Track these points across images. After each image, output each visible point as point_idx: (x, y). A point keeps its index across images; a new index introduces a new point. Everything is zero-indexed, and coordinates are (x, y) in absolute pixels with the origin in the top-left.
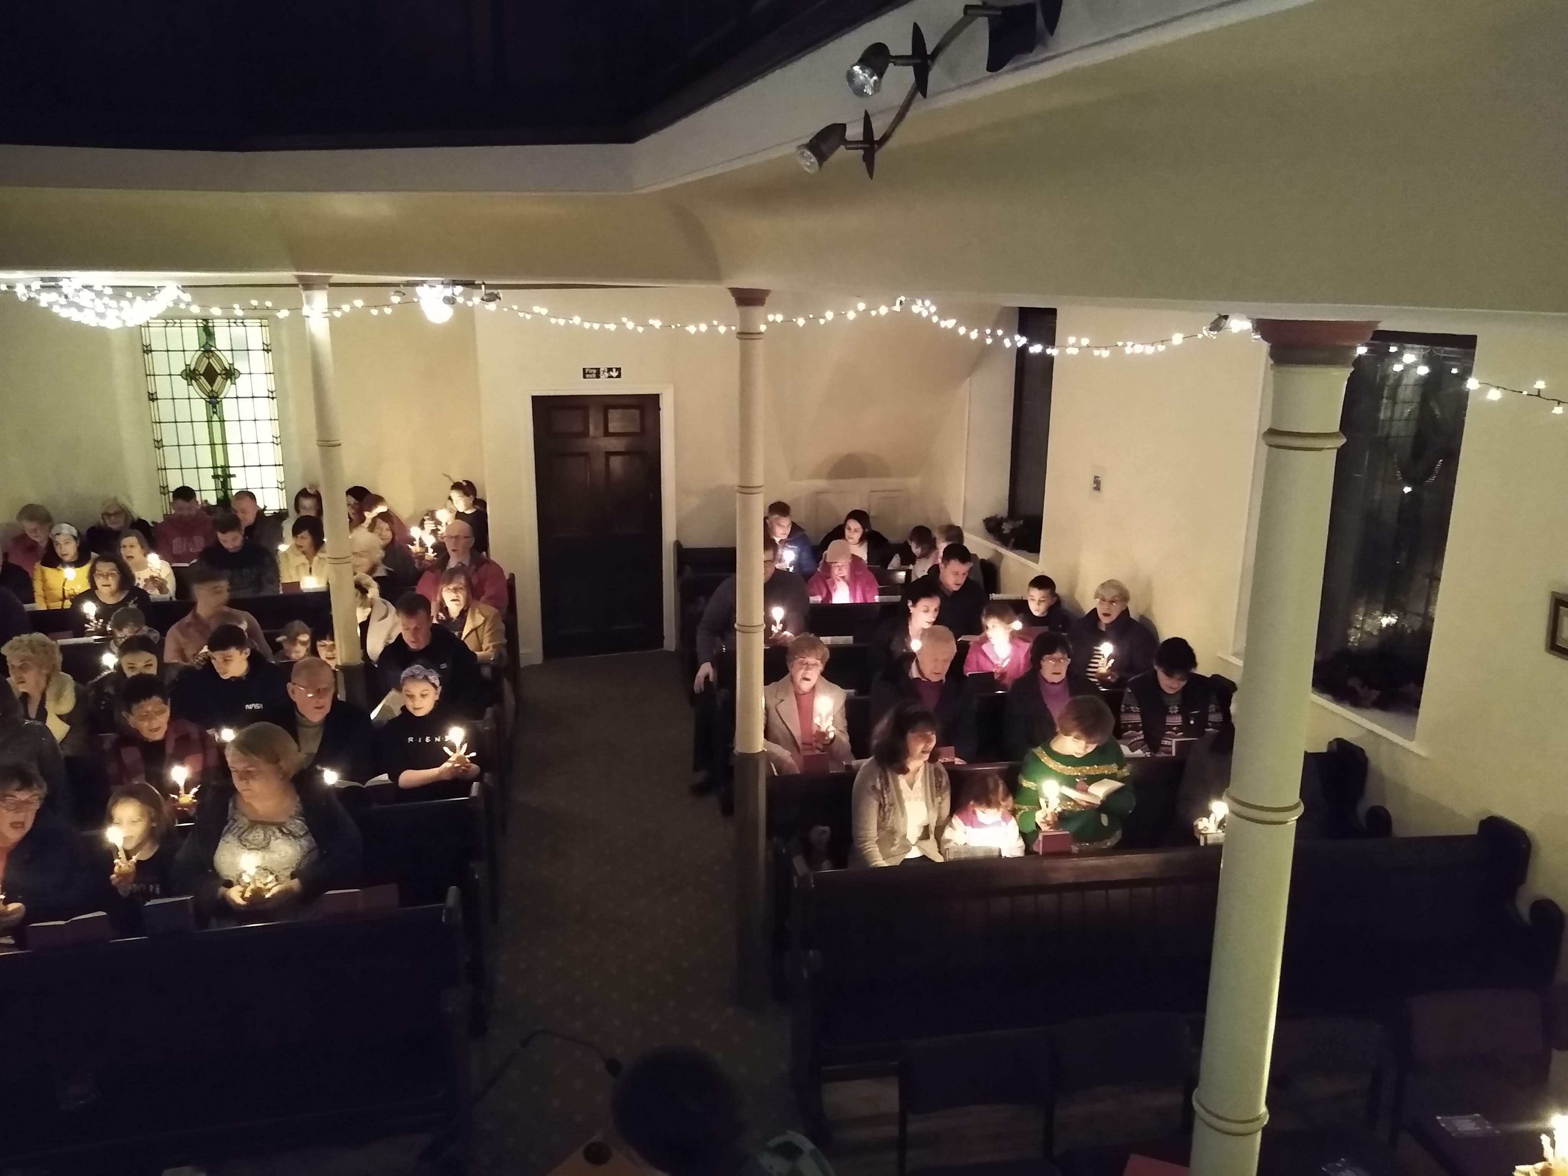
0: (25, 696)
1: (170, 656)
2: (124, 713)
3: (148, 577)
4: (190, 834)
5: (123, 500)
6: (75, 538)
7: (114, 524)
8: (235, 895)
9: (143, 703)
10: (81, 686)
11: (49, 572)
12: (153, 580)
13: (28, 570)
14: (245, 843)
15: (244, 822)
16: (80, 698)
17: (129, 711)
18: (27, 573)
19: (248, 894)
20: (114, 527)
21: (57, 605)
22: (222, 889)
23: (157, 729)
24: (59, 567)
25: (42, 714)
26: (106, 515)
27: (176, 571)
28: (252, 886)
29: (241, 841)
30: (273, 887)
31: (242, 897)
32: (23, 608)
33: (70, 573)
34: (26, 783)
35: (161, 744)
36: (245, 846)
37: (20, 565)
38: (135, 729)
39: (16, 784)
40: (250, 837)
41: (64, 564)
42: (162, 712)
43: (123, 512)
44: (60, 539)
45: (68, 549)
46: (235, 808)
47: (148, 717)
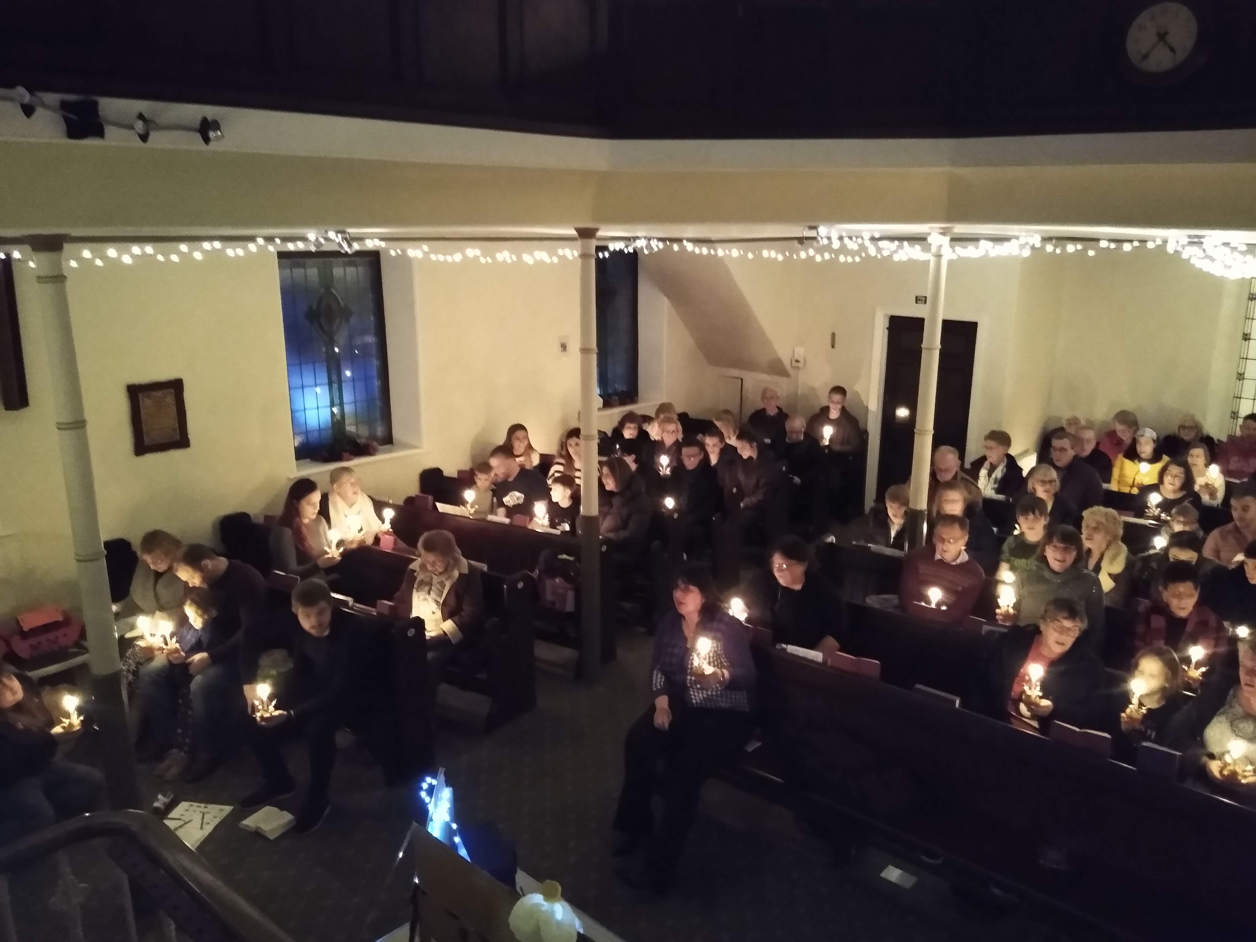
0: (1089, 551)
1: (1208, 551)
2: (1160, 588)
3: (1203, 484)
4: (1191, 703)
5: (1199, 417)
6: (1154, 441)
7: (1187, 436)
8: (1214, 767)
9: (1177, 584)
10: (1132, 557)
11: (1128, 463)
12: (1207, 486)
13: (1111, 457)
14: (1235, 729)
15: (1238, 710)
16: (1129, 565)
17: (1166, 587)
18: (1111, 460)
19: (1226, 773)
20: (1186, 438)
21: (1126, 490)
22: (1205, 759)
23: (1184, 609)
24: (1136, 461)
25: (1098, 568)
26: (1182, 427)
27: (1228, 485)
28: (1231, 768)
29: (1232, 726)
30: (1249, 776)
31: (1221, 772)
32: (1102, 486)
33: (1145, 467)
34: (1073, 614)
35: (1183, 622)
36: (1235, 732)
37: (1106, 452)
38: (1167, 603)
39: (1066, 614)
40: (1241, 726)
41: (1141, 460)
42: (1191, 596)
43: (1197, 427)
44: (1142, 440)
45: (1146, 448)
46: (1234, 696)
47: (1179, 596)
